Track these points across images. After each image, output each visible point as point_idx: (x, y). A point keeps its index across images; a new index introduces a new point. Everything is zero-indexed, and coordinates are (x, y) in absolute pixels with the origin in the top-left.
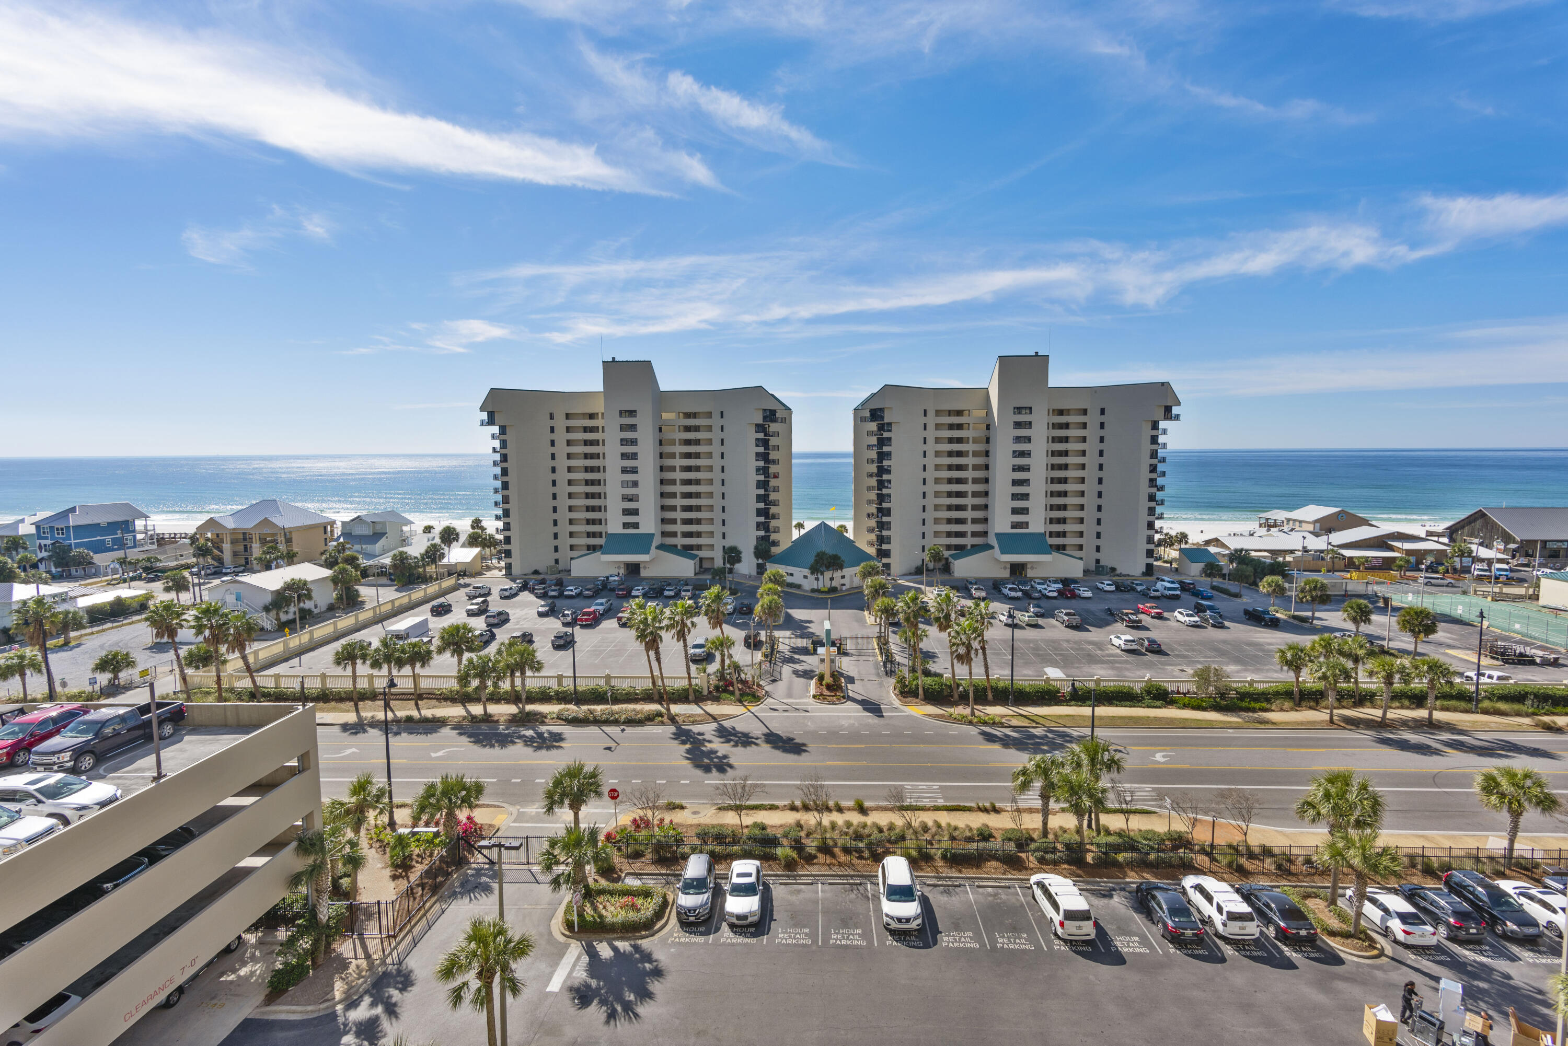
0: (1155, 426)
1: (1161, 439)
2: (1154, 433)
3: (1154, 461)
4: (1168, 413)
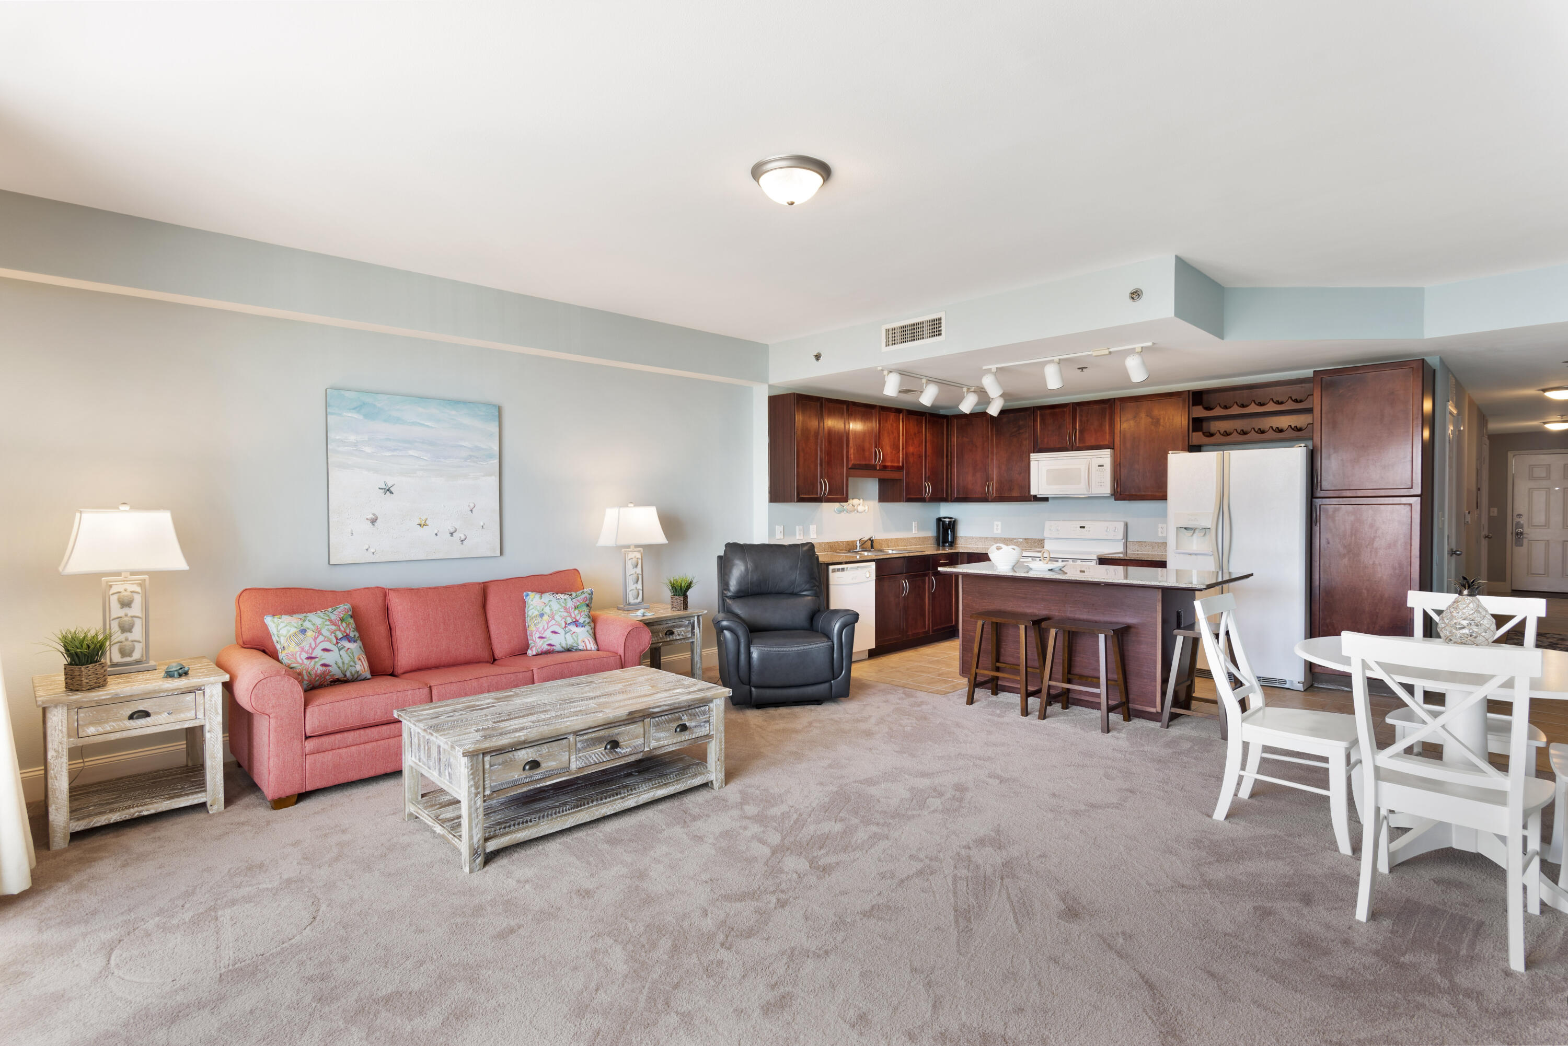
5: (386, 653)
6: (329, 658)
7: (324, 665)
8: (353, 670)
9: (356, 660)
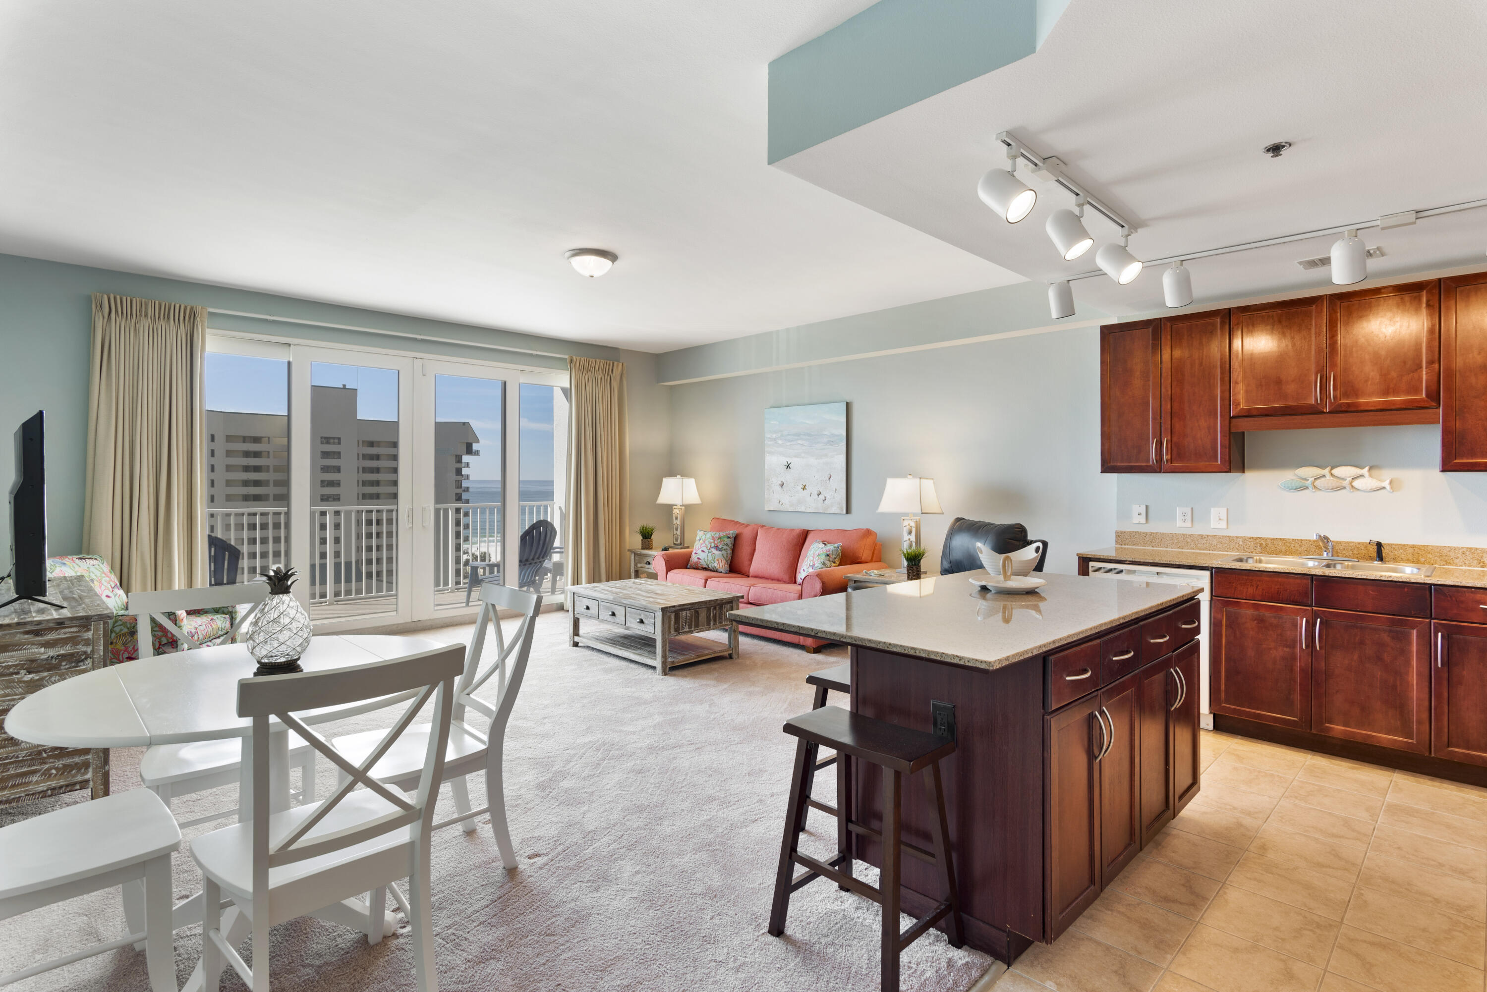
0: (459, 460)
1: (465, 471)
2: (458, 465)
3: (459, 491)
4: (469, 451)
5: (746, 563)
6: (702, 556)
7: (698, 558)
8: (713, 565)
9: (716, 560)
